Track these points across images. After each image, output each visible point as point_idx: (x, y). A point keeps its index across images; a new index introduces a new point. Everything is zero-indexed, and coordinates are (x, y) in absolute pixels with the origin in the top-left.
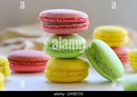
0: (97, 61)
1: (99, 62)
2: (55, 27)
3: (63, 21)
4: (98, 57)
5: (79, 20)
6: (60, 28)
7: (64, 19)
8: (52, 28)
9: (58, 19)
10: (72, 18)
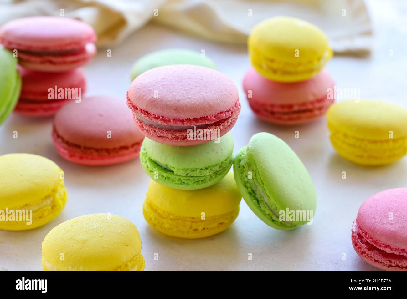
0: (259, 199)
1: (262, 201)
2: (165, 135)
3: (184, 124)
4: (261, 191)
5: (218, 118)
6: (177, 138)
7: (186, 120)
8: (159, 137)
9: (172, 121)
10: (203, 117)
